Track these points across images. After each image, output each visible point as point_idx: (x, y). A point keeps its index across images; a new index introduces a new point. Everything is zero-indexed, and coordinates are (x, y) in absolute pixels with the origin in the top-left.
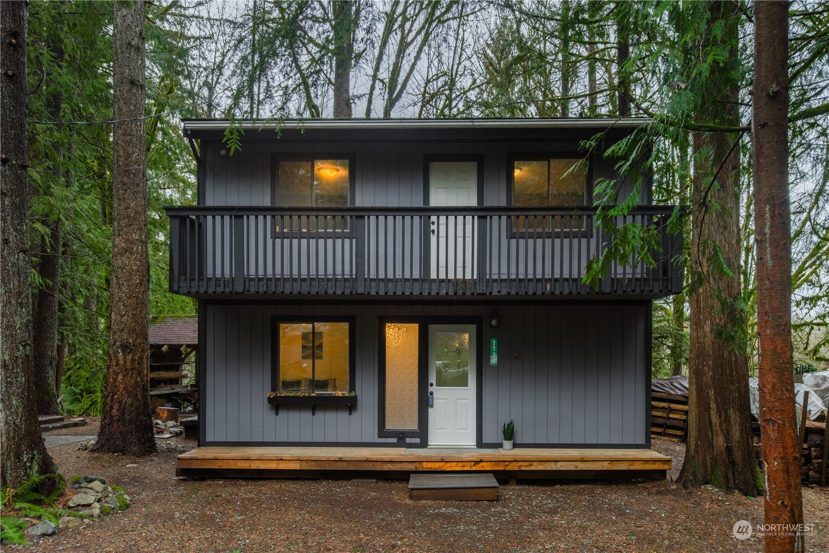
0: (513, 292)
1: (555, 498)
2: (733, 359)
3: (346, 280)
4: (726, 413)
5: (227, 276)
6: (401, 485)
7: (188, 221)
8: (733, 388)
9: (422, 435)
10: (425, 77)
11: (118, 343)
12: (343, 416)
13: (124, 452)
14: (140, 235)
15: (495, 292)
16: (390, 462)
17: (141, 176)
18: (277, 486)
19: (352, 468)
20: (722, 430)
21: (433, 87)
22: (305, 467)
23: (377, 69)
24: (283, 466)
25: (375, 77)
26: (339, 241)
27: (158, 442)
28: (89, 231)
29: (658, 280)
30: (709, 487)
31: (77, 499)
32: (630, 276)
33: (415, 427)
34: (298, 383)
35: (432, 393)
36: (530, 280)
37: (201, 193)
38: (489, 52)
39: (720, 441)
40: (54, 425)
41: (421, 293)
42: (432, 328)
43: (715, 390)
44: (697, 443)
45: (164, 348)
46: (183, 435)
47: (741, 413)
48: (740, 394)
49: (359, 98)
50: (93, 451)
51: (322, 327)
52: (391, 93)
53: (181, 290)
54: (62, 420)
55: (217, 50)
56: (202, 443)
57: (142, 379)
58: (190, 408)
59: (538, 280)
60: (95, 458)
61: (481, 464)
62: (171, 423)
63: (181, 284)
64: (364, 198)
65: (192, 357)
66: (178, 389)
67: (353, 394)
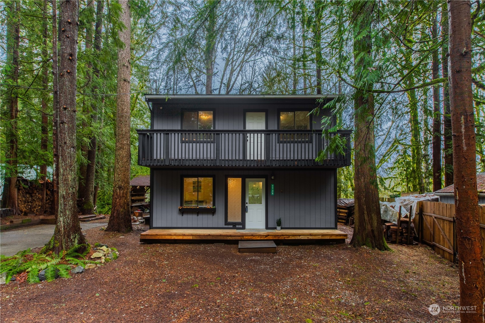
0: (281, 165)
1: (300, 251)
2: (373, 193)
3: (212, 160)
4: (371, 215)
5: (162, 158)
6: (235, 246)
7: (146, 136)
8: (374, 205)
9: (242, 225)
10: (240, 83)
11: (117, 186)
12: (210, 216)
13: (119, 231)
14: (127, 142)
15: (274, 165)
16: (230, 236)
17: (128, 118)
18: (182, 246)
19: (214, 238)
20: (369, 223)
21: (244, 87)
22: (195, 238)
23: (222, 80)
24: (185, 238)
25: (222, 83)
26: (209, 144)
27: (133, 226)
28: (107, 141)
29: (341, 160)
30: (365, 247)
31: (95, 255)
32: (330, 159)
33: (240, 221)
34: (191, 202)
35: (247, 207)
36: (288, 160)
37: (152, 125)
38: (264, 75)
39: (368, 227)
40: (92, 219)
41: (243, 166)
42: (247, 180)
43: (366, 206)
44: (359, 228)
45: (138, 187)
46: (145, 223)
47: (377, 216)
48: (377, 207)
49: (215, 90)
50: (106, 231)
51: (201, 179)
52: (228, 89)
53: (143, 164)
54: (95, 216)
55: (160, 73)
56: (151, 228)
57: (127, 201)
58: (148, 211)
59: (292, 160)
60: (107, 234)
61: (268, 237)
62: (140, 218)
63: (143, 162)
64: (219, 127)
65: (149, 191)
66: (143, 203)
67: (214, 207)
